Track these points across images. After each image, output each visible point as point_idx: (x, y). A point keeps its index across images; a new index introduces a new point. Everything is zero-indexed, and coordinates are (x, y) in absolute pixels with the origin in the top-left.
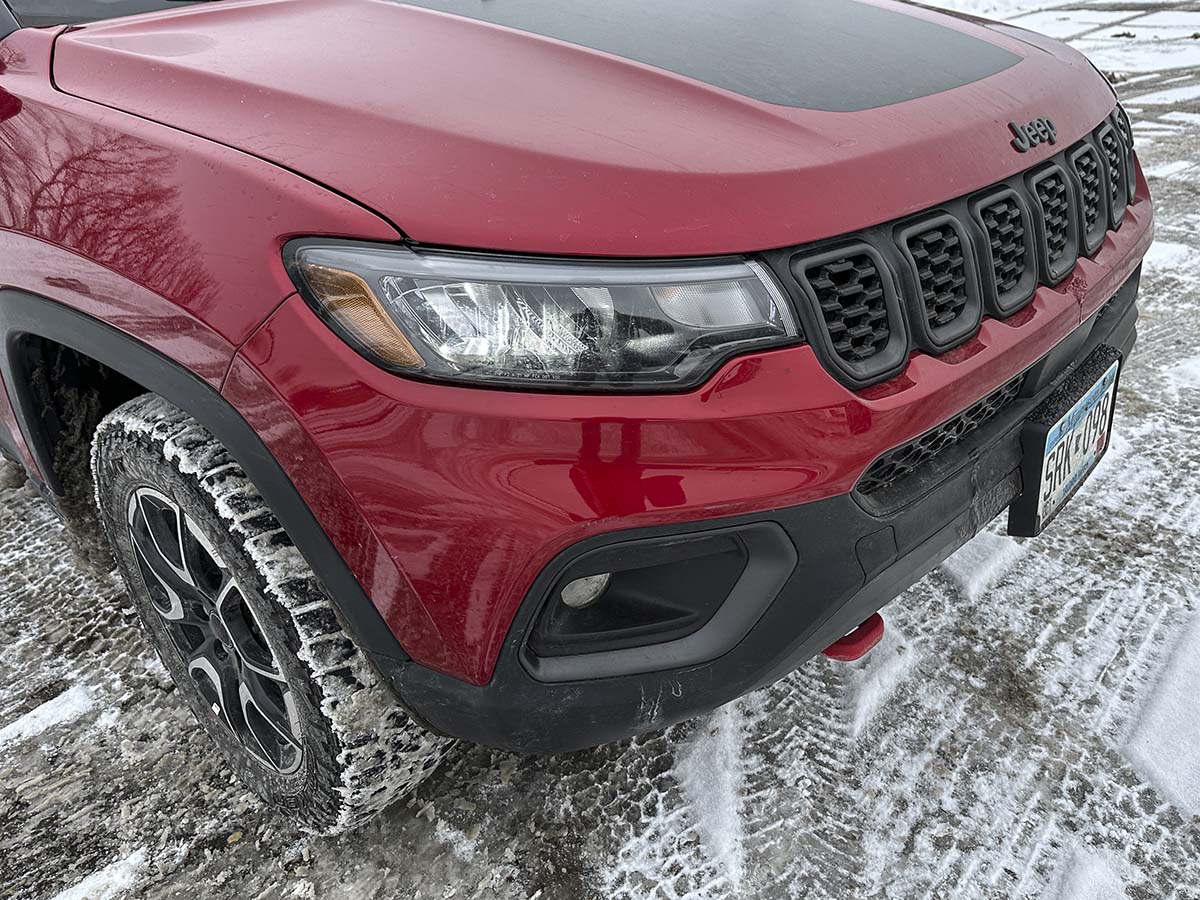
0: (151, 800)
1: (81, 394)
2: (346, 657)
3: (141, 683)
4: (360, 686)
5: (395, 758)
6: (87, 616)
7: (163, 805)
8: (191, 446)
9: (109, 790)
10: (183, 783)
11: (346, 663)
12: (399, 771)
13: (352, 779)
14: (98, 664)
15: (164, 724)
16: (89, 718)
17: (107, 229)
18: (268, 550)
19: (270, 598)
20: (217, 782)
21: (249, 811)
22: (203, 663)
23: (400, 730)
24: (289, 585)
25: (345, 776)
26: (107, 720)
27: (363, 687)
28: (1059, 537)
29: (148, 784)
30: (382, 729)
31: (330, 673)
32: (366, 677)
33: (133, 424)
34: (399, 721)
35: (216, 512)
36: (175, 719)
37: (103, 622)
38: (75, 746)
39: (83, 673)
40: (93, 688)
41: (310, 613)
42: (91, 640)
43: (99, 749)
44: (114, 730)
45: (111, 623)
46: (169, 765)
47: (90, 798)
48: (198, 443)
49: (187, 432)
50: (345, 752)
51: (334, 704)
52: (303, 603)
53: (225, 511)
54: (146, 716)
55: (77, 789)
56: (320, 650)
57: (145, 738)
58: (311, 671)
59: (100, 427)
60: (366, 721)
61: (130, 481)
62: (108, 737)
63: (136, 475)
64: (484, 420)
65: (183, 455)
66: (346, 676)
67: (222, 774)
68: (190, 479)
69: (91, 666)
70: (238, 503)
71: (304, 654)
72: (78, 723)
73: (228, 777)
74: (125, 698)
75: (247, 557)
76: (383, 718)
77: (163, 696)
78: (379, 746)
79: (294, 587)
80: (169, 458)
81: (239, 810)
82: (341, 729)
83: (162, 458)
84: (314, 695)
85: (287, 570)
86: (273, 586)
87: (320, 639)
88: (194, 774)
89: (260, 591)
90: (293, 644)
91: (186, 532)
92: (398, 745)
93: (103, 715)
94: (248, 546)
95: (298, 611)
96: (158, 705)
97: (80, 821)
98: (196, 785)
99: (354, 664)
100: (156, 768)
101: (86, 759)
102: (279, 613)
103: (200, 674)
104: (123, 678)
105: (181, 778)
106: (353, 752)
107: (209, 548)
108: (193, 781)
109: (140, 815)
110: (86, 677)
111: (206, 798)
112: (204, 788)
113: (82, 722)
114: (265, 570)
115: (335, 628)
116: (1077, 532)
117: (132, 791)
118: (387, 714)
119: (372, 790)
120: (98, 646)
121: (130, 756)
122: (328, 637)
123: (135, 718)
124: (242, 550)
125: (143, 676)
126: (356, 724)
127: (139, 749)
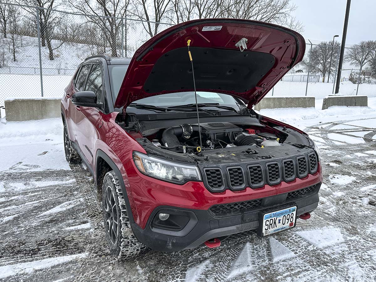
0: (93, 245)
1: (106, 168)
2: (127, 221)
3: (100, 226)
4: (128, 227)
5: (131, 244)
6: (96, 211)
7: (95, 247)
8: (116, 179)
9: (87, 242)
10: (99, 244)
11: (127, 222)
12: (131, 248)
13: (123, 245)
14: (94, 220)
15: (100, 234)
16: (89, 229)
17: (122, 140)
18: (121, 199)
19: (119, 207)
20: (105, 246)
21: (108, 253)
22: (109, 221)
23: (133, 239)
24: (122, 205)
25: (122, 244)
26: (92, 230)
27: (128, 228)
28: (307, 255)
29: (94, 243)
30: (130, 237)
31: (124, 223)
32: (129, 226)
33: (110, 174)
34: (133, 237)
35: (116, 191)
36: (103, 233)
37: (98, 213)
38: (85, 233)
39: (91, 221)
40: (92, 224)
41: (124, 211)
42: (95, 216)
43: (88, 234)
44: (92, 232)
45: (99, 214)
46: (98, 241)
47: (84, 242)
48: (118, 179)
49: (117, 177)
50: (123, 239)
51: (123, 229)
52: (123, 209)
53: (117, 191)
54: (98, 231)
55: (83, 240)
56: (124, 218)
57: (96, 235)
58: (121, 222)
59: (106, 174)
60: (127, 234)
61: (108, 184)
62: (91, 233)
63: (108, 183)
64: (161, 186)
65: (115, 180)
66: (126, 224)
67: (106, 245)
68: (114, 184)
69: (93, 220)
70: (119, 190)
71: (121, 218)
72: (87, 229)
73: (107, 246)
74: (96, 227)
75: (118, 199)
76: (131, 235)
77: (102, 229)
78: (129, 240)
79: (123, 206)
80: (113, 181)
81: (106, 252)
82: (123, 234)
83: (112, 181)
84: (121, 227)
85: (123, 203)
86: (120, 205)
87: (124, 216)
88: (101, 243)
89: (118, 205)
90: (120, 216)
91: (112, 194)
92: (132, 242)
93: (91, 229)
94: (119, 197)
95: (122, 210)
96: (101, 230)
97: (81, 245)
98: (101, 246)
99: (128, 223)
100: (96, 241)
101: (86, 235)
102: (120, 210)
103: (108, 222)
104: (97, 224)
105: (99, 243)
106: (124, 239)
107: (114, 197)
108: (101, 245)
109: (90, 247)
110: (91, 222)
111: (102, 248)
112: (102, 246)
113: (88, 229)
114: (120, 202)
115: (126, 215)
116: (312, 256)
117: (91, 243)
118: (131, 234)
119: (126, 249)
120: (95, 217)
121: (93, 237)
122: (125, 216)
123: (96, 231)
124: (117, 198)
125: (100, 225)
126: (126, 234)
127: (95, 237)
